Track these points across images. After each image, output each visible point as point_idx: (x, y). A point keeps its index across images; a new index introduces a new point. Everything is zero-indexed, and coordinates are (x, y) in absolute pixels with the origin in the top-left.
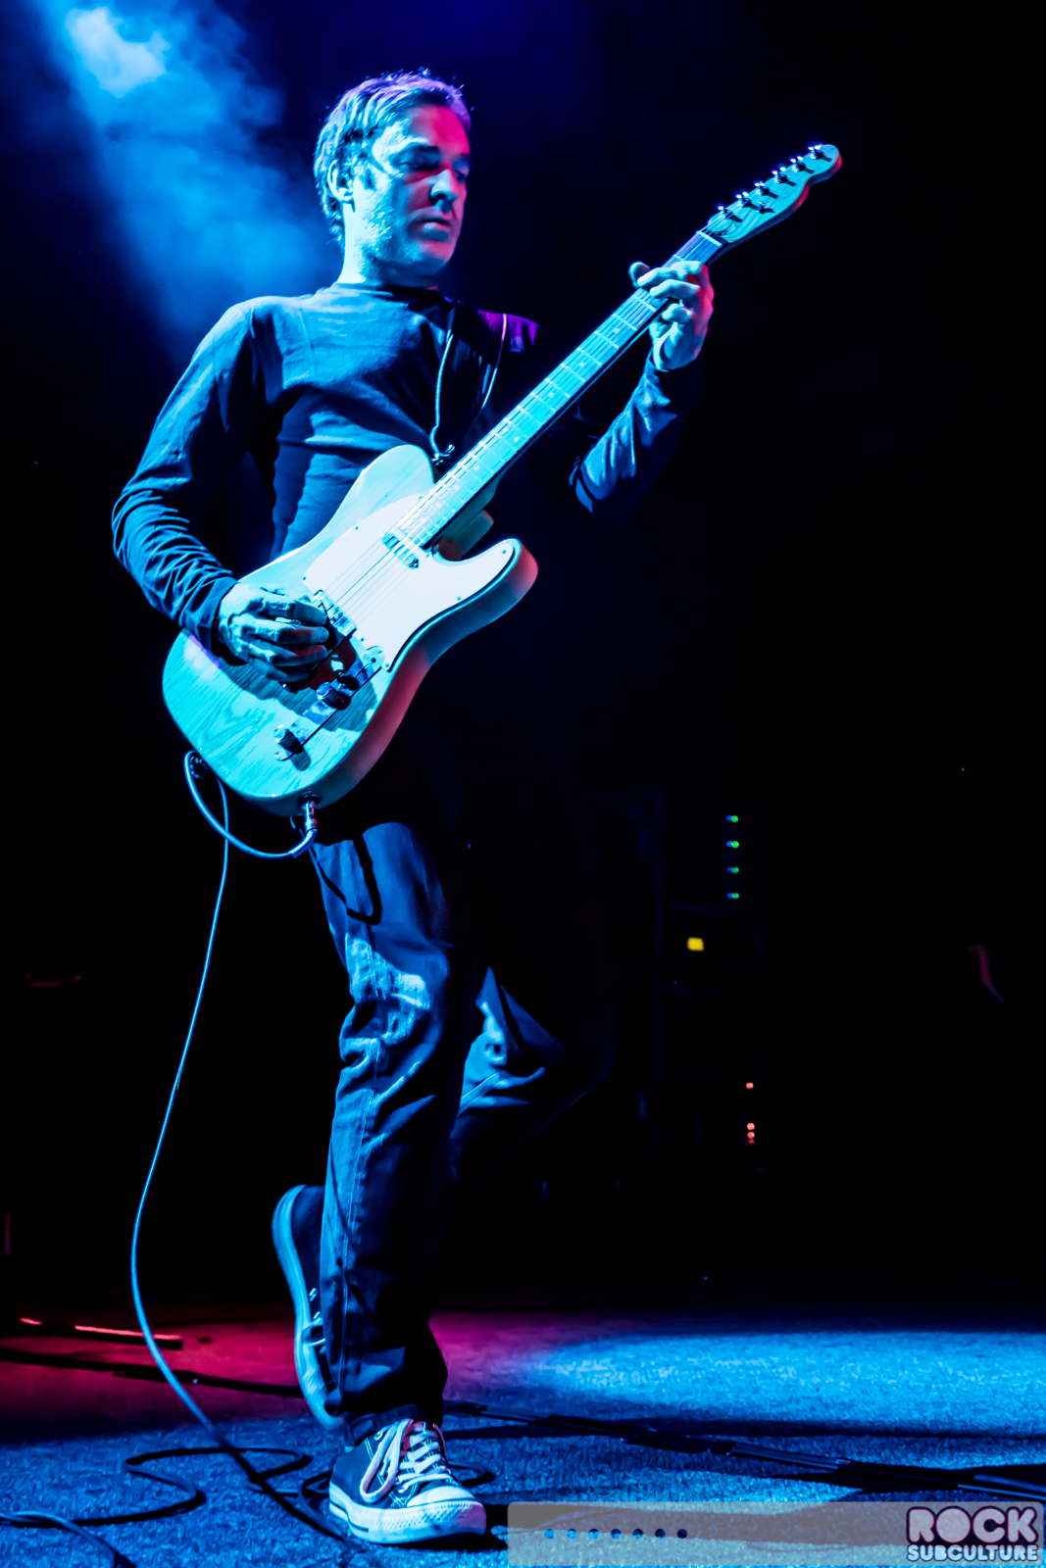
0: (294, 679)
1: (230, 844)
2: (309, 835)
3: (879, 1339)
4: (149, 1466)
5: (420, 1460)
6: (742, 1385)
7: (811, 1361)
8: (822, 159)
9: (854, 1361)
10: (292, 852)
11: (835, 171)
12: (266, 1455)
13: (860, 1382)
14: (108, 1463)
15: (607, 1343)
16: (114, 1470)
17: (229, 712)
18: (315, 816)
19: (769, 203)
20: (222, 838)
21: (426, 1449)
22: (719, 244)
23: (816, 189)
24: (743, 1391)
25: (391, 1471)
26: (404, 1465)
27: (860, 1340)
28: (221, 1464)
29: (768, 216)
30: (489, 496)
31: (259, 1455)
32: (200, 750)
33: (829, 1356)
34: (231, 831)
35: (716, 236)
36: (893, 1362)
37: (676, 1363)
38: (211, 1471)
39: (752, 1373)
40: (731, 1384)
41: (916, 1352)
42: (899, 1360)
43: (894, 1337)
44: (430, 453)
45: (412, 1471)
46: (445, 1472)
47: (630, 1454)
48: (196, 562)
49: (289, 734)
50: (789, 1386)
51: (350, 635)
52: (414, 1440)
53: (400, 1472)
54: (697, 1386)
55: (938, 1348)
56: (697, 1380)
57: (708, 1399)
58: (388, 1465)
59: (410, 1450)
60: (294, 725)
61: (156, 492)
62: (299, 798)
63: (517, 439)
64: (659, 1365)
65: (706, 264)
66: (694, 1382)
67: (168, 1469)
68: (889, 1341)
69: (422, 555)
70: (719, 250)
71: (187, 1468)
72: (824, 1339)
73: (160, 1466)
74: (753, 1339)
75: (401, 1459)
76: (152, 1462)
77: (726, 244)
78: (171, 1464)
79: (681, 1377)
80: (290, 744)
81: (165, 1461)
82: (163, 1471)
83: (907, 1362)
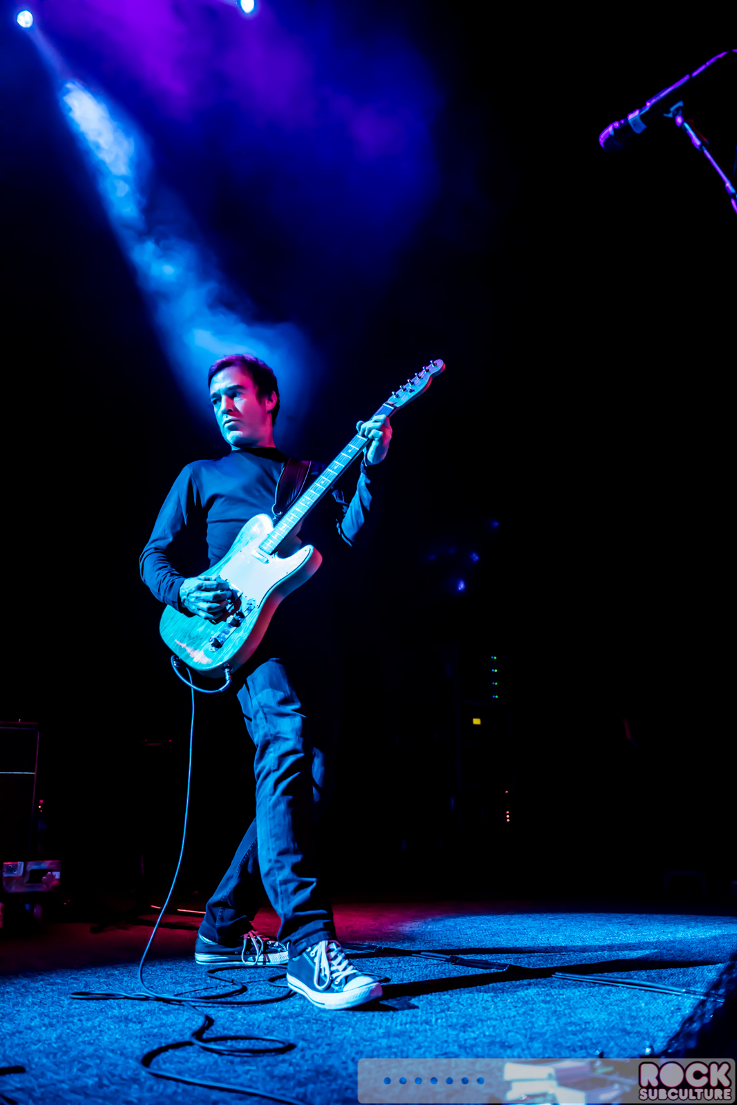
0: (216, 617)
1: (194, 690)
2: (228, 682)
3: (578, 916)
4: (218, 974)
5: (340, 964)
6: (509, 938)
7: (544, 926)
8: (437, 366)
9: (566, 926)
10: (221, 689)
11: (442, 371)
12: (275, 969)
13: (570, 936)
14: (199, 973)
15: (439, 917)
16: (201, 976)
17: (189, 636)
18: (230, 674)
19: (414, 388)
20: (190, 688)
21: (340, 958)
22: (393, 408)
23: (435, 379)
24: (510, 940)
25: (327, 973)
26: (333, 969)
27: (569, 917)
28: (253, 973)
29: (413, 394)
30: (299, 529)
31: (271, 969)
32: (178, 654)
33: (553, 924)
34: (194, 684)
35: (392, 405)
36: (587, 927)
37: (475, 927)
38: (248, 976)
39: (514, 932)
40: (504, 937)
41: (598, 922)
42: (589, 926)
43: (586, 916)
44: (272, 516)
45: (337, 971)
46: (353, 969)
47: (455, 970)
48: (169, 574)
49: (216, 640)
50: (533, 938)
51: (241, 596)
52: (332, 954)
53: (332, 973)
54: (486, 938)
55: (609, 921)
56: (487, 935)
57: (492, 944)
58: (324, 970)
59: (332, 960)
60: (218, 637)
61: (156, 548)
62: (222, 667)
63: (309, 503)
64: (466, 928)
65: (388, 416)
66: (485, 936)
67: (227, 976)
68: (583, 917)
69: (269, 558)
70: (393, 411)
71: (237, 975)
72: (550, 916)
73: (223, 974)
74: (514, 916)
75: (330, 965)
76: (220, 972)
77: (395, 408)
78: (229, 973)
79: (478, 934)
80: (217, 644)
81: (226, 972)
82: (225, 976)
83: (593, 927)
